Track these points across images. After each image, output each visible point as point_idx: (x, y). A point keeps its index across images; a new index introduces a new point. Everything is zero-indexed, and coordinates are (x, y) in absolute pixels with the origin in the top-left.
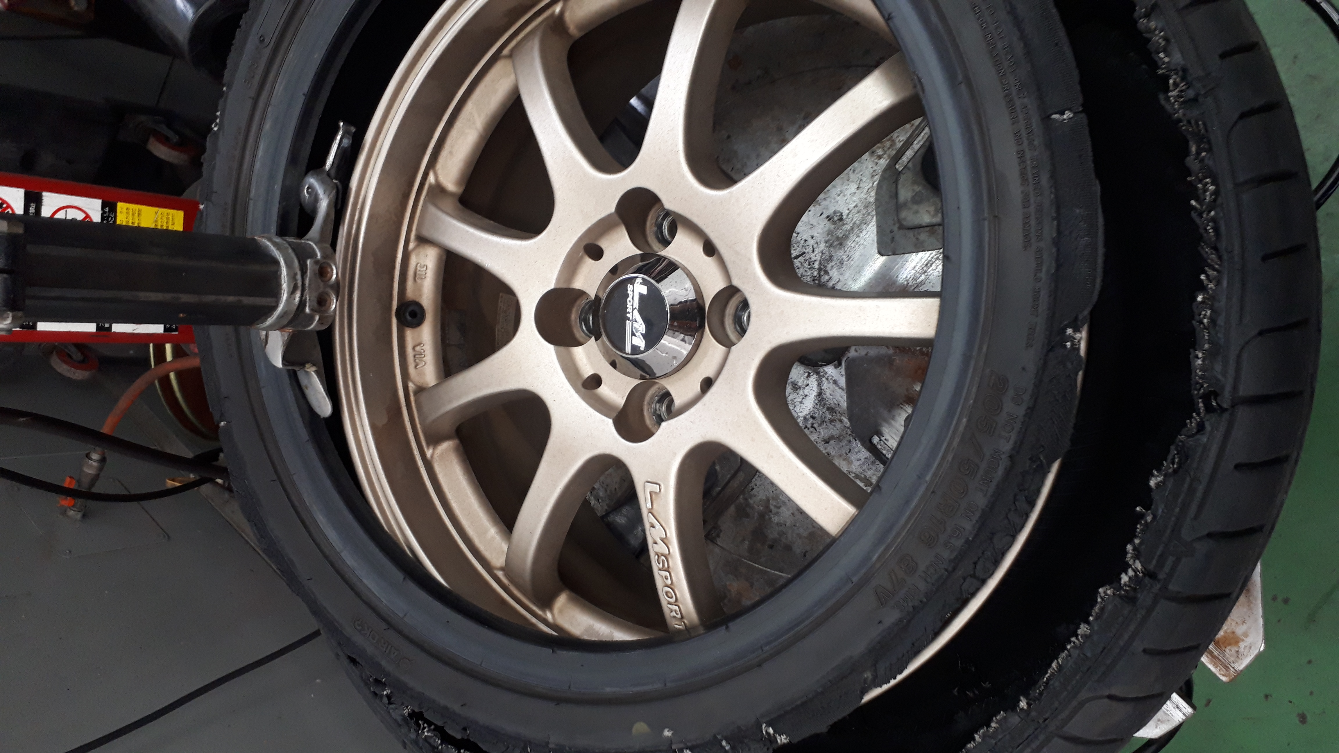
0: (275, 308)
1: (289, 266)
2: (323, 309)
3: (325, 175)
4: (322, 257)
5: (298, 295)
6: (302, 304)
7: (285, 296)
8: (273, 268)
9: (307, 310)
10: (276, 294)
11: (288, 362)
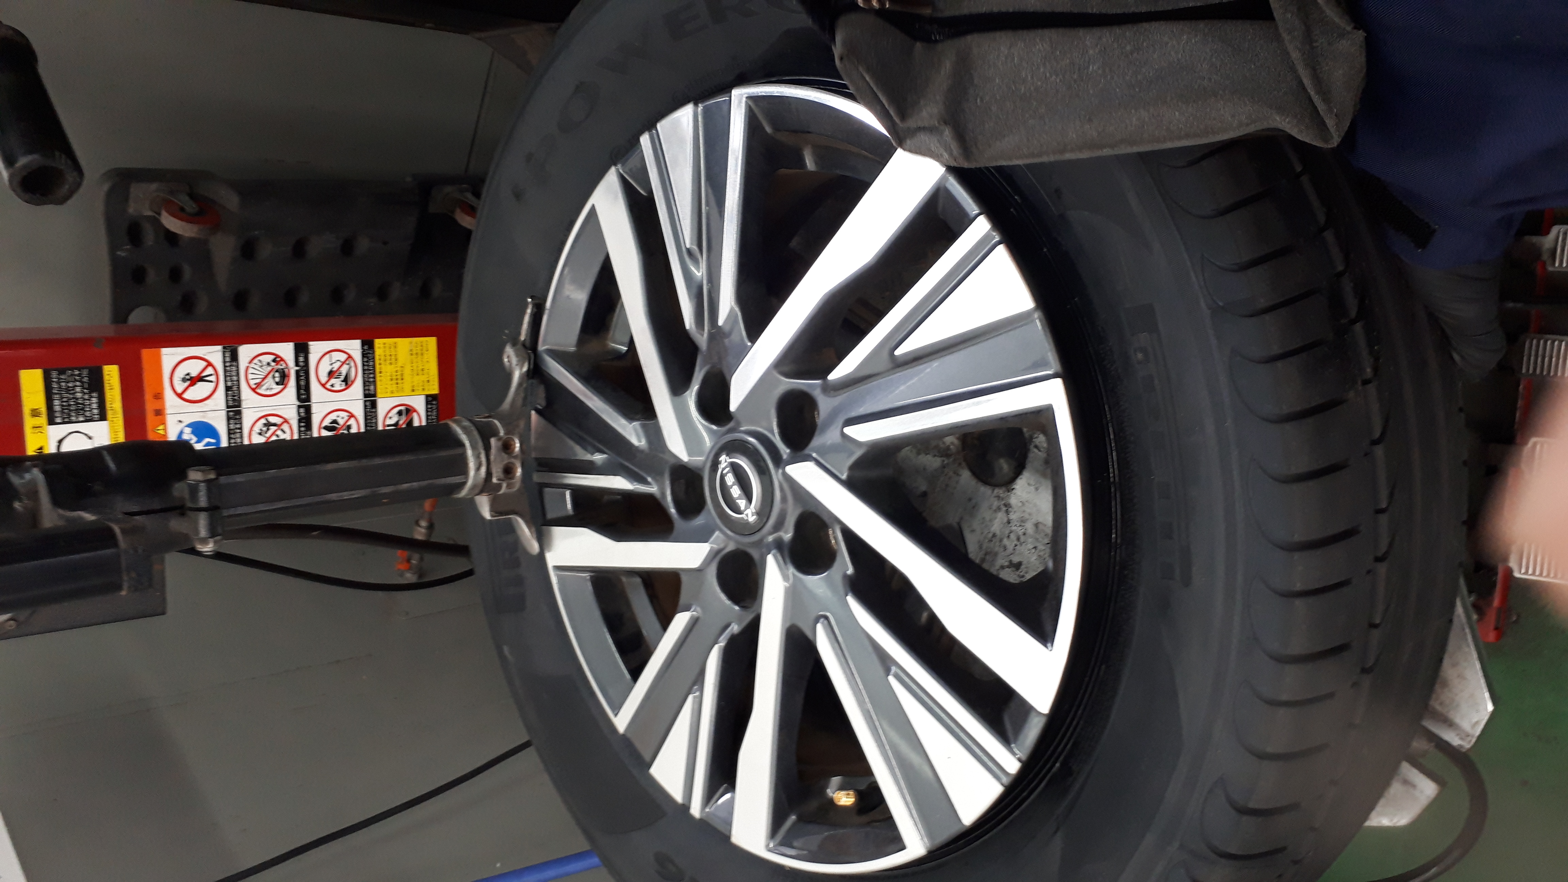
0: (464, 483)
1: (474, 447)
2: (510, 476)
3: (519, 346)
4: (506, 434)
5: (483, 470)
6: (489, 474)
7: (472, 473)
8: (459, 451)
9: (494, 480)
10: (464, 472)
11: (496, 513)
